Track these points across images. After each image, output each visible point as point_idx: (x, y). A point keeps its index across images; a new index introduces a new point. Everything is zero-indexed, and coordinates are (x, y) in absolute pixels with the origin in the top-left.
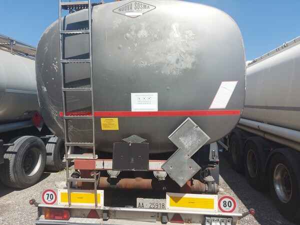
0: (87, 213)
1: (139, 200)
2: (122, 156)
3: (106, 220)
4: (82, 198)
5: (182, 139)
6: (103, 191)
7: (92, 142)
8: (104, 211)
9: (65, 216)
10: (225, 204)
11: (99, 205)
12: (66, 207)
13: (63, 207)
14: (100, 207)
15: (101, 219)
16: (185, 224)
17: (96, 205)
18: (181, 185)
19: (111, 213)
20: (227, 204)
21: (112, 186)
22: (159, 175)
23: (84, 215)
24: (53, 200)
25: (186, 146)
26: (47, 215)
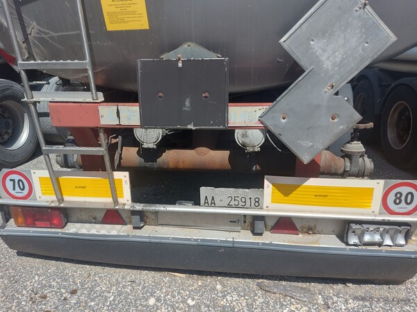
0: (101, 216)
1: (205, 191)
2: (161, 94)
3: (140, 228)
4: (84, 187)
5: (316, 45)
6: (127, 174)
7: (84, 59)
8: (134, 213)
9: (55, 222)
10: (400, 198)
11: (120, 200)
12: (53, 205)
13: (47, 204)
14: (124, 205)
15: (130, 227)
16: (300, 235)
17: (116, 202)
18: (306, 159)
19: (149, 215)
20: (403, 198)
21: (148, 164)
22: (247, 141)
23: (95, 218)
24: (26, 192)
25: (327, 65)
26: (20, 220)
